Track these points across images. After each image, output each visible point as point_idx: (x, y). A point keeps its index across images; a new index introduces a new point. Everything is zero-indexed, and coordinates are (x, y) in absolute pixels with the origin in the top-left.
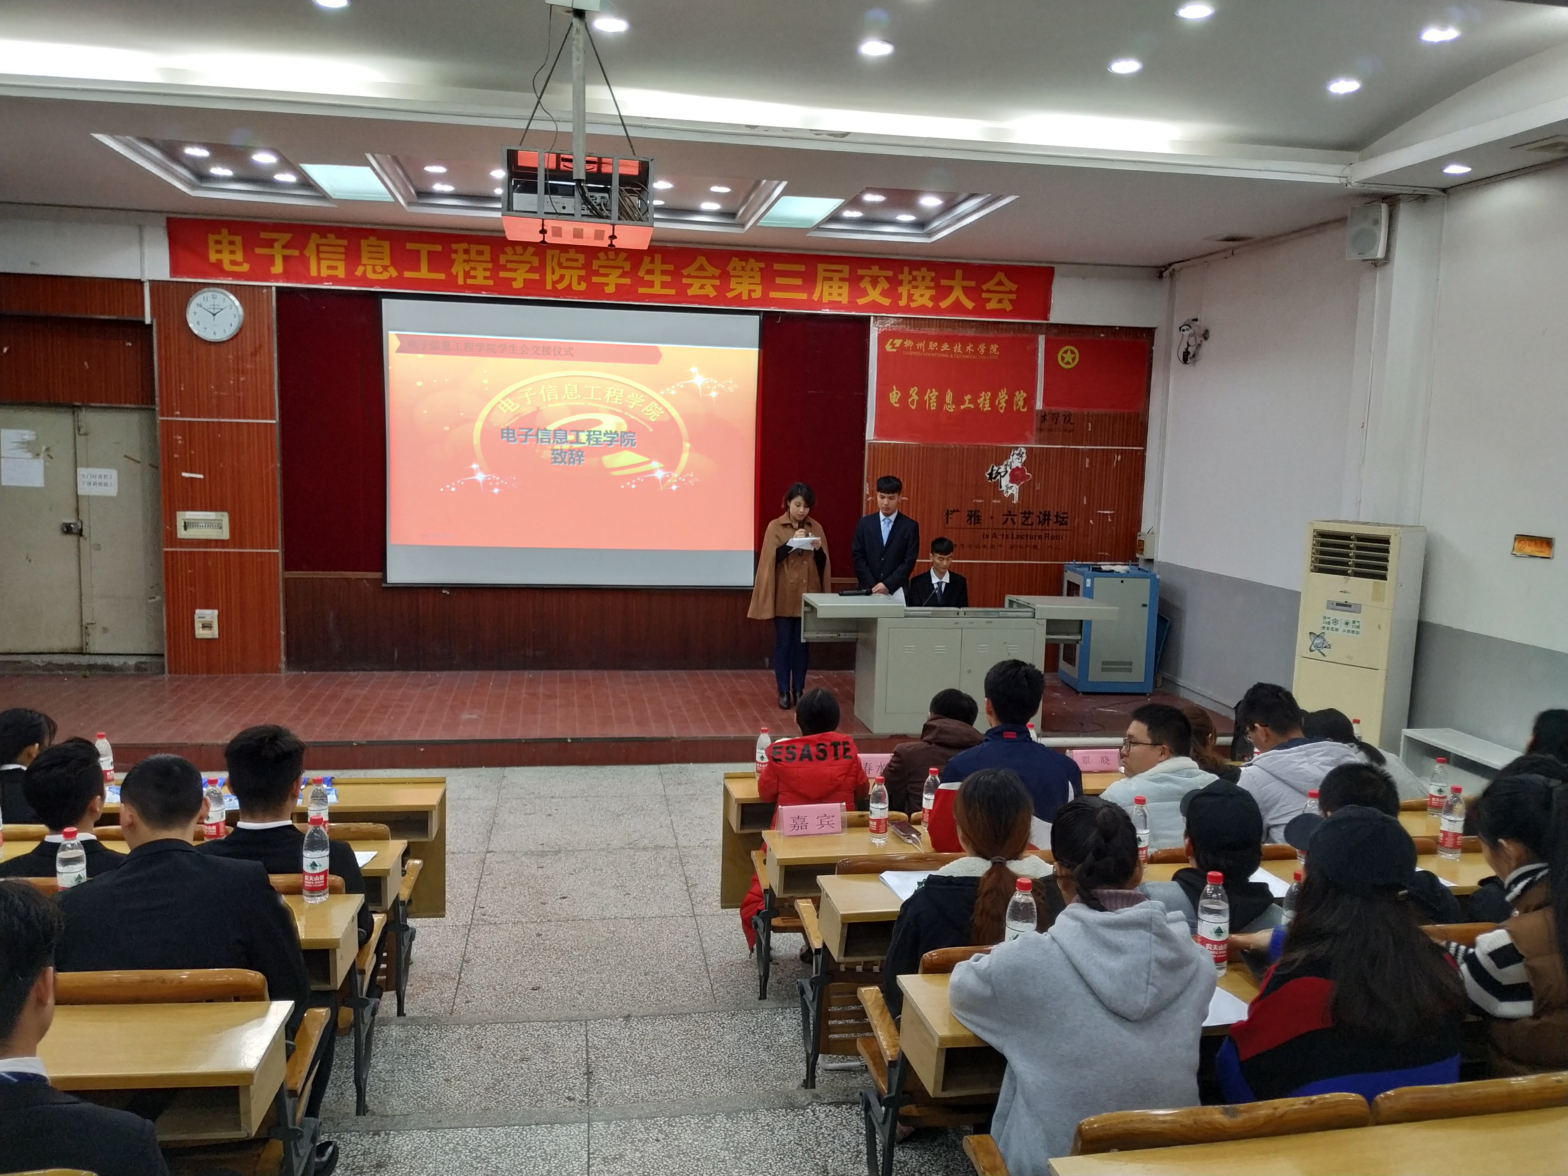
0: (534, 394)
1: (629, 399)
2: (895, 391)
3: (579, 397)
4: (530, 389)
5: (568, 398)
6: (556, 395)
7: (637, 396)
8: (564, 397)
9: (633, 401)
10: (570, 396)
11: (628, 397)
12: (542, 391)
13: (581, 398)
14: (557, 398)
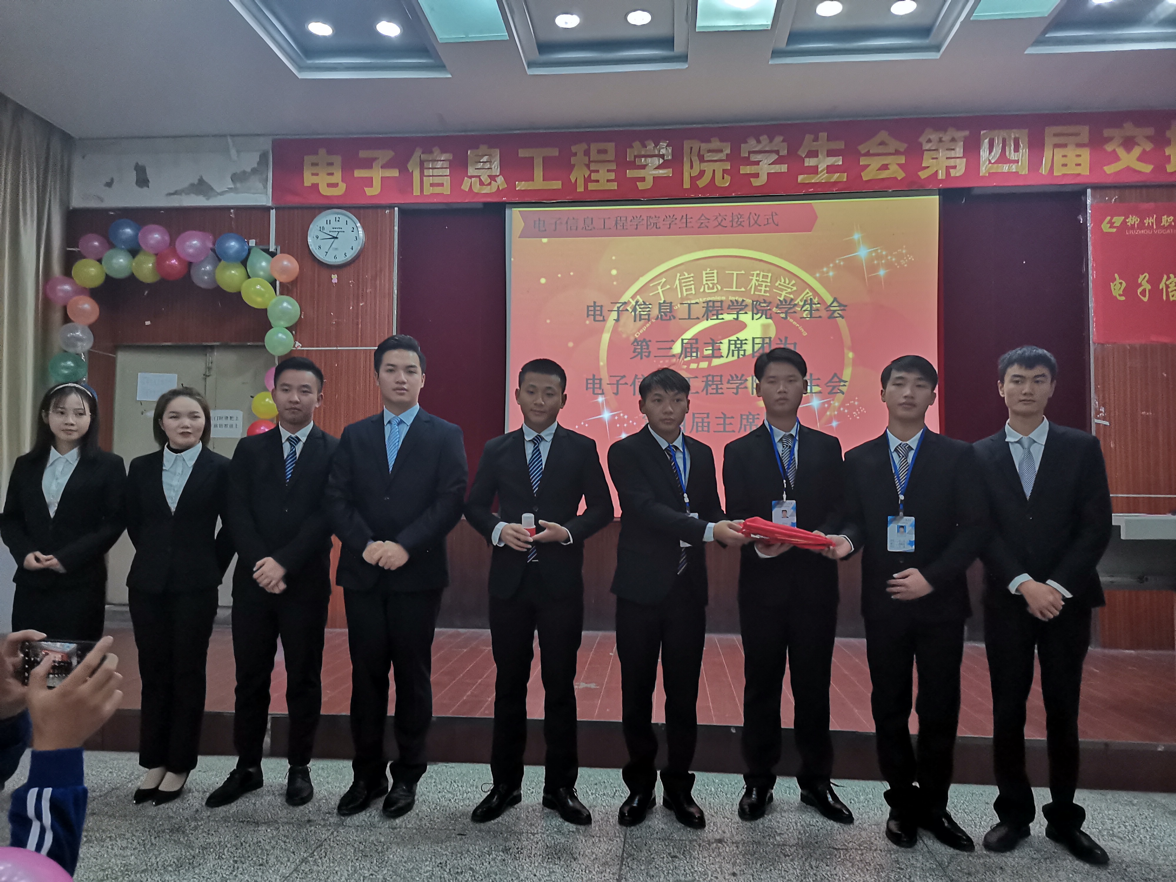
0: (668, 287)
1: (777, 288)
2: (1118, 280)
3: (719, 288)
4: (664, 280)
5: (707, 291)
6: (693, 287)
7: (787, 282)
8: (702, 290)
9: (782, 290)
10: (709, 288)
11: (777, 284)
12: (677, 282)
13: (722, 289)
14: (693, 292)
